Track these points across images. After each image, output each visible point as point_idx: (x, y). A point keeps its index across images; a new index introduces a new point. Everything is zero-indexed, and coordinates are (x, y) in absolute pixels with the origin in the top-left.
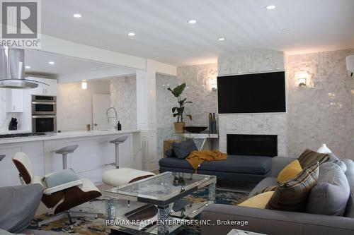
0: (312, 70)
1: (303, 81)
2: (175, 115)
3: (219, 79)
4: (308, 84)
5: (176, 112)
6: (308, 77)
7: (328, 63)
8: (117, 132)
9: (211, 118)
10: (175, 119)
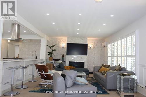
0: (93, 44)
1: (91, 47)
2: (49, 55)
3: (67, 44)
4: (92, 48)
5: (49, 54)
6: (92, 46)
7: (97, 42)
8: (36, 60)
9: (62, 56)
10: (49, 56)
